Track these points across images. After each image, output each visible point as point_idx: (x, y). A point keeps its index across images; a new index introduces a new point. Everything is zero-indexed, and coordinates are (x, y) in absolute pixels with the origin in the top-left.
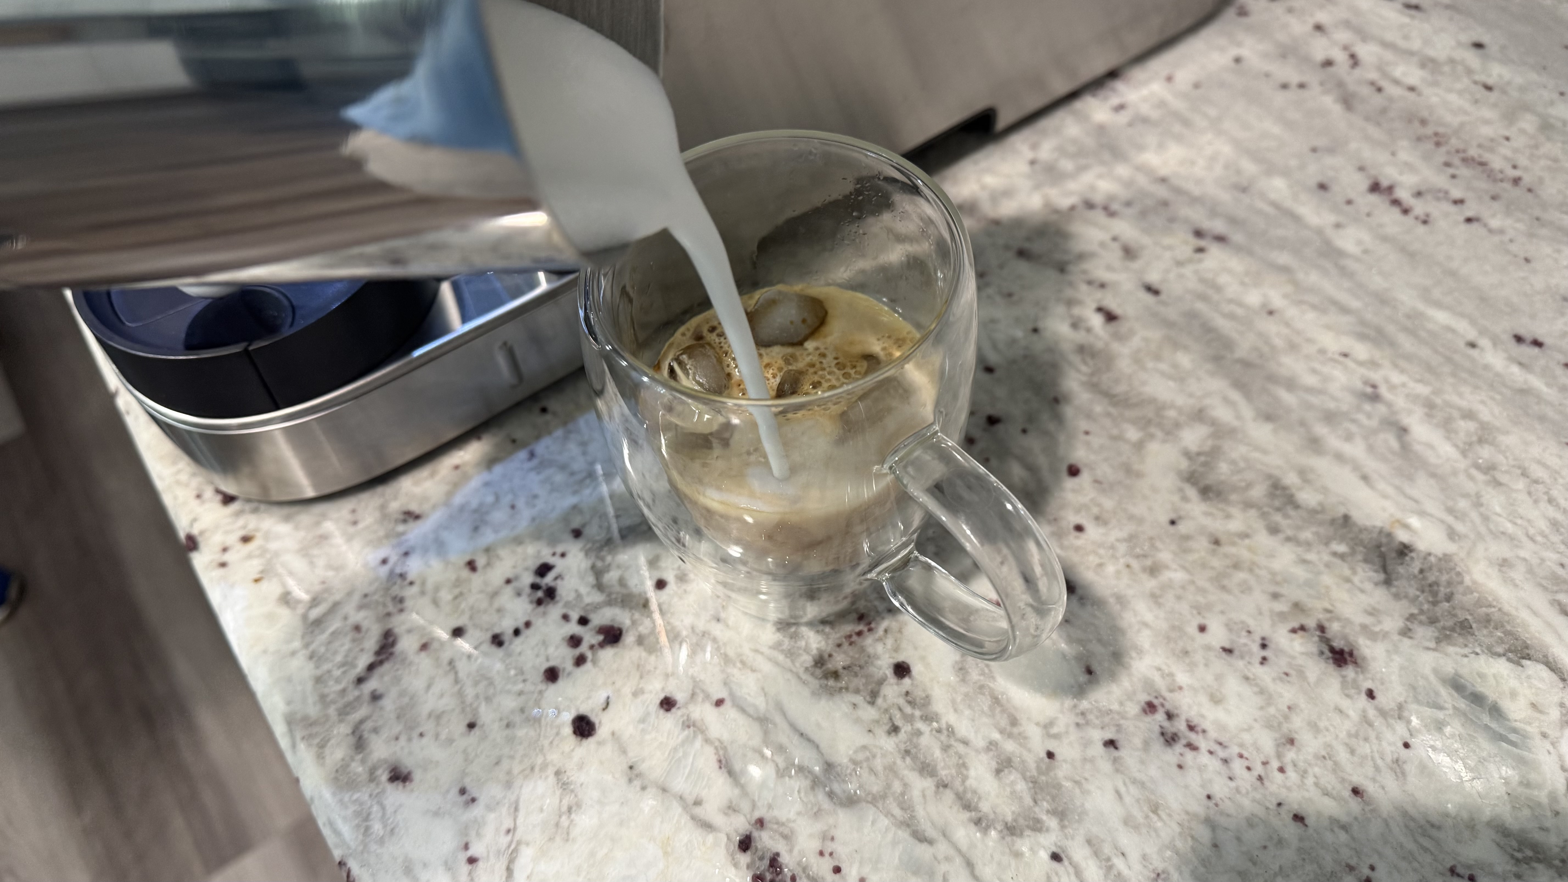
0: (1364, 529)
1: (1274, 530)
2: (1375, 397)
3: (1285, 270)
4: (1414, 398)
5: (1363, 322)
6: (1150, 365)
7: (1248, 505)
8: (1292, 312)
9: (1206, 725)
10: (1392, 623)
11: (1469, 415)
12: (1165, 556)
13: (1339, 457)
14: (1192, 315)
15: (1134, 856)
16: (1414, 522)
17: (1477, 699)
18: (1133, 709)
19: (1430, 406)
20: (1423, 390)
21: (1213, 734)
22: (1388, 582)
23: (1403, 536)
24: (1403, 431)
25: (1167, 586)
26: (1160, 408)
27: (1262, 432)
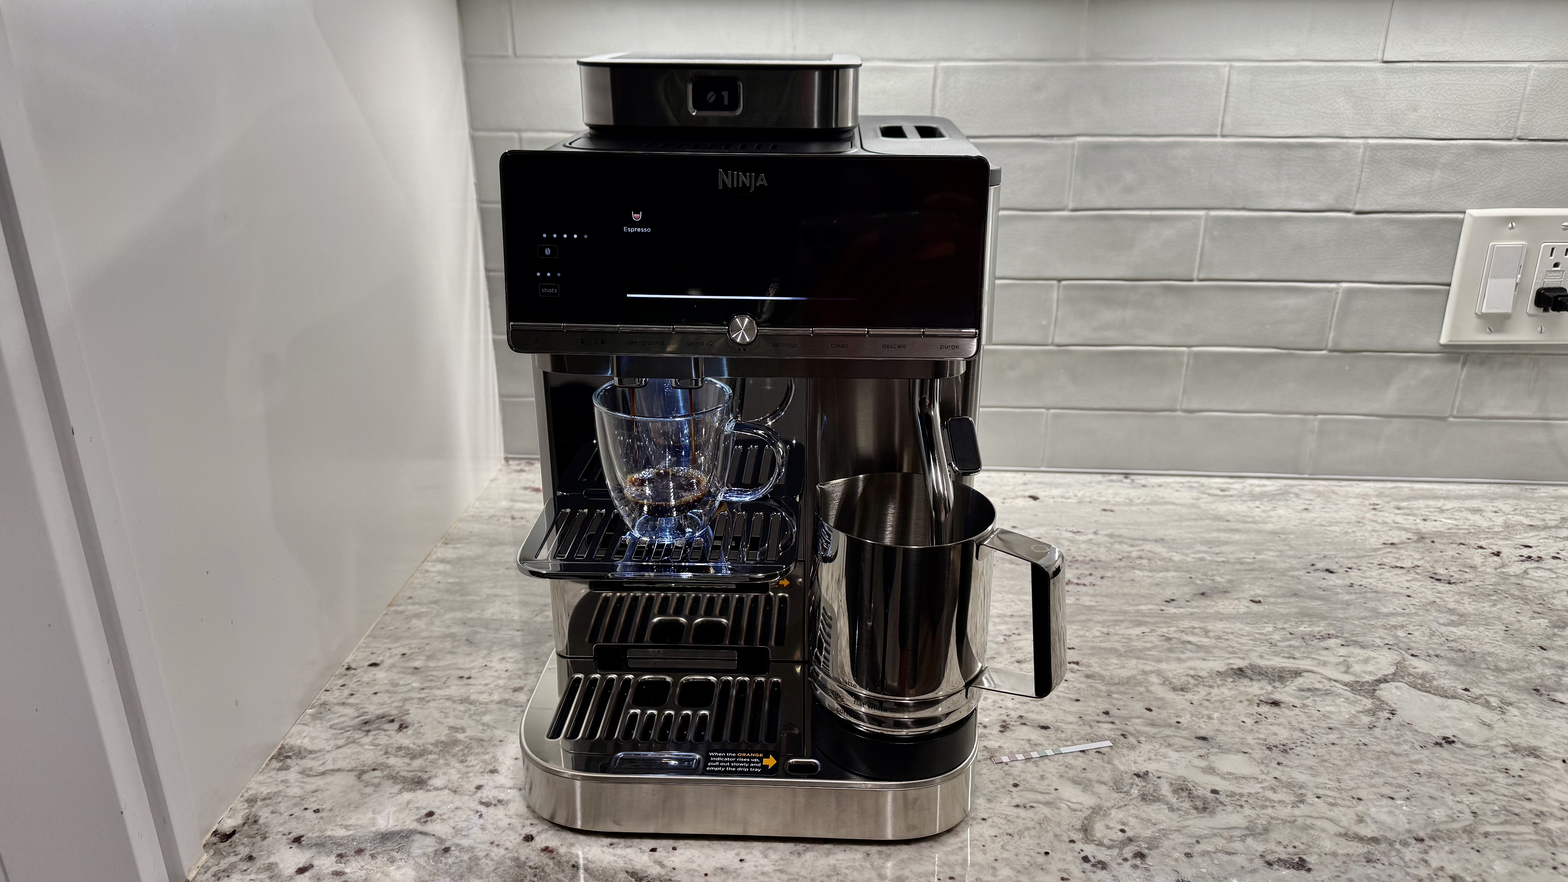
0: (1226, 671)
1: (1211, 687)
2: (1169, 639)
3: (1089, 620)
4: (1175, 632)
5: (1132, 622)
6: (1110, 668)
7: (1196, 685)
8: (1112, 630)
9: (1285, 742)
10: (1270, 688)
11: (1194, 628)
12: (1206, 712)
13: (1189, 659)
14: (1092, 648)
15: (1327, 782)
16: (1230, 661)
17: (1309, 690)
18: (1268, 752)
19: (1182, 631)
20: (1174, 629)
21: (1289, 742)
22: (1251, 679)
23: (1235, 667)
24: (1189, 642)
25: (1219, 719)
26: (1134, 677)
27: (1163, 666)
